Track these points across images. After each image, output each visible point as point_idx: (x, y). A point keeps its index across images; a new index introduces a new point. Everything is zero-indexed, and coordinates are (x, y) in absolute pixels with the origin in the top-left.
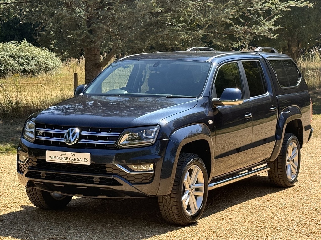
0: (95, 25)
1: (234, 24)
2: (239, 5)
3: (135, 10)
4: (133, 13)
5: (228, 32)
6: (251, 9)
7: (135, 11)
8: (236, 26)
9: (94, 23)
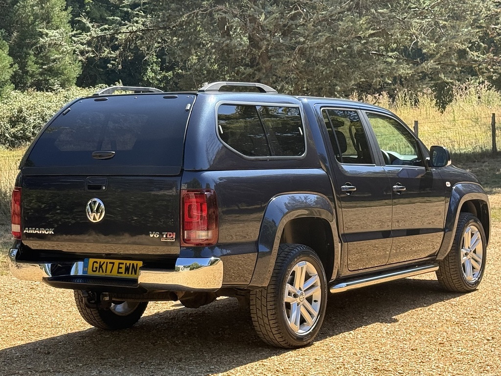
0: (275, 59)
1: (469, 50)
2: (480, 22)
3: (336, 34)
4: (332, 39)
5: (464, 62)
6: (496, 27)
7: (335, 36)
8: (472, 53)
9: (273, 56)
